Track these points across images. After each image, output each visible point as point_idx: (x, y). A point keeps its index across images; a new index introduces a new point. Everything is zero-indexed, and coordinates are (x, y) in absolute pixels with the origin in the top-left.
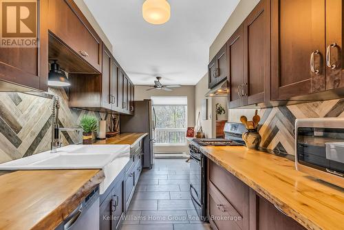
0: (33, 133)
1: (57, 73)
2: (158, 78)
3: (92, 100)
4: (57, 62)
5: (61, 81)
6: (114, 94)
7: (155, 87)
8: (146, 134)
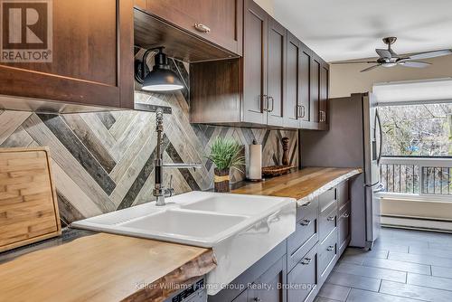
0: (132, 172)
1: (164, 70)
2: (388, 41)
3: (227, 110)
4: (164, 51)
5: (167, 83)
6: (273, 92)
7: (381, 61)
8: (356, 172)
